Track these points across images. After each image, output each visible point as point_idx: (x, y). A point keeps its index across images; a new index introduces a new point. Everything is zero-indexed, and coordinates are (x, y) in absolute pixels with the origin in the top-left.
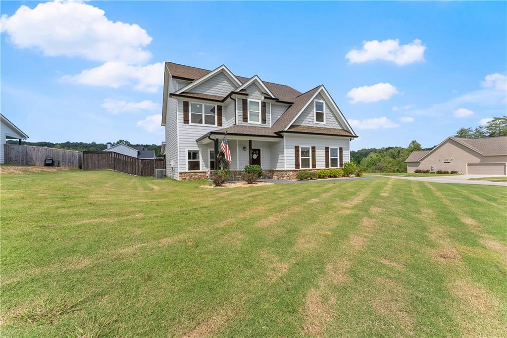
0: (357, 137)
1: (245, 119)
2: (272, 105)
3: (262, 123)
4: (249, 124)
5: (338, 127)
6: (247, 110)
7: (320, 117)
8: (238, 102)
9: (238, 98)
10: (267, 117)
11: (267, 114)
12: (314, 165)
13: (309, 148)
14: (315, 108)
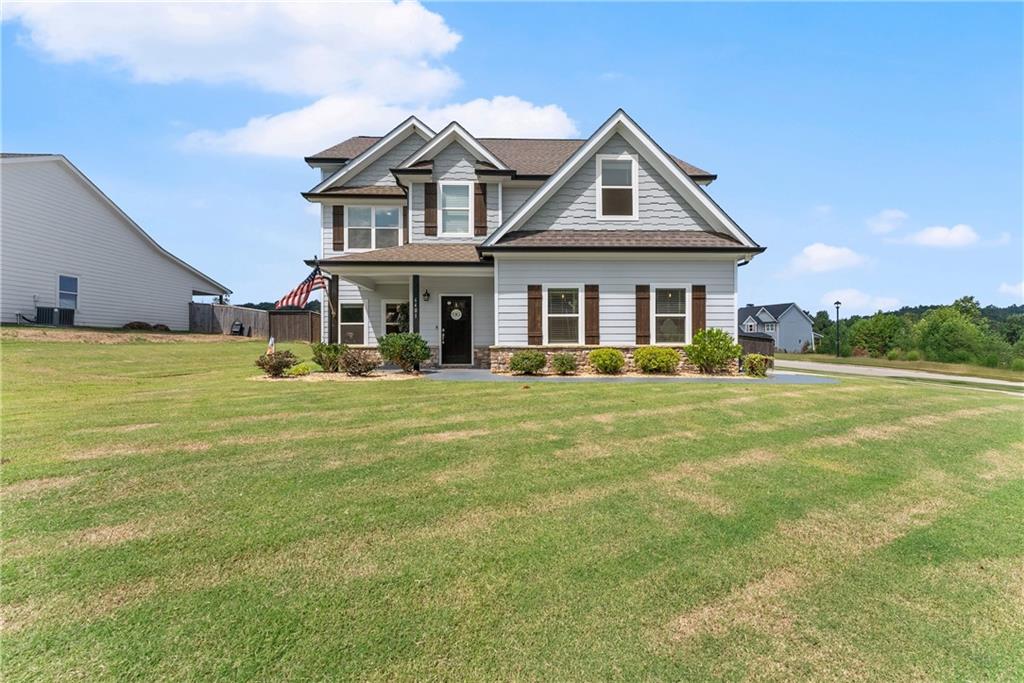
0: (763, 250)
1: (431, 230)
2: (503, 188)
3: (476, 235)
4: (440, 239)
5: (688, 224)
6: (435, 207)
7: (618, 202)
8: (413, 191)
9: (414, 184)
10: (488, 219)
11: (489, 213)
12: (593, 336)
13: (577, 290)
14: (599, 180)
